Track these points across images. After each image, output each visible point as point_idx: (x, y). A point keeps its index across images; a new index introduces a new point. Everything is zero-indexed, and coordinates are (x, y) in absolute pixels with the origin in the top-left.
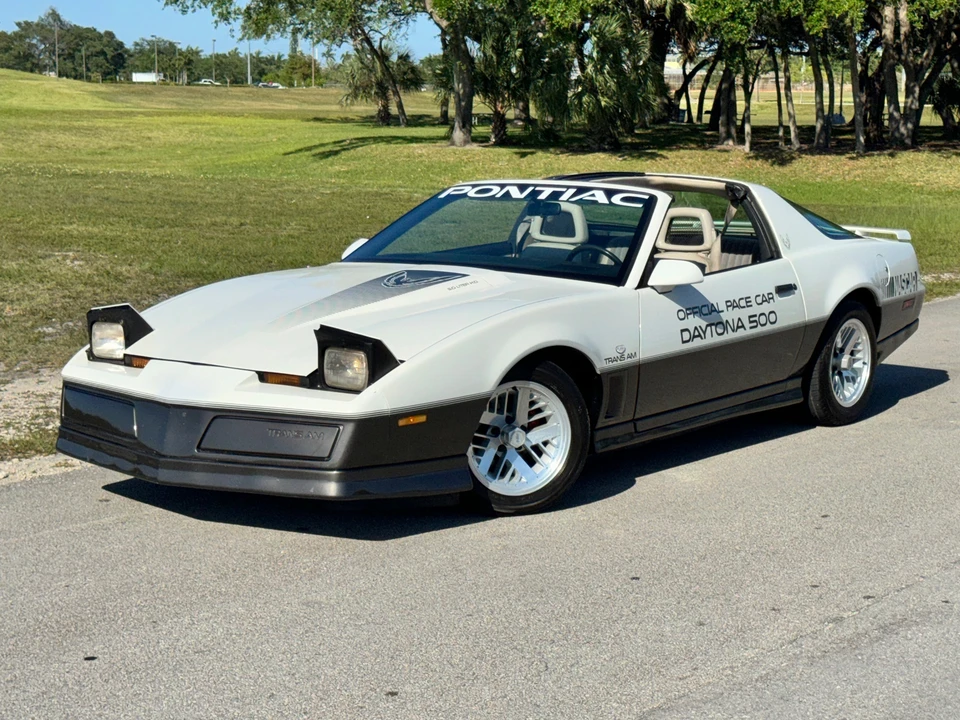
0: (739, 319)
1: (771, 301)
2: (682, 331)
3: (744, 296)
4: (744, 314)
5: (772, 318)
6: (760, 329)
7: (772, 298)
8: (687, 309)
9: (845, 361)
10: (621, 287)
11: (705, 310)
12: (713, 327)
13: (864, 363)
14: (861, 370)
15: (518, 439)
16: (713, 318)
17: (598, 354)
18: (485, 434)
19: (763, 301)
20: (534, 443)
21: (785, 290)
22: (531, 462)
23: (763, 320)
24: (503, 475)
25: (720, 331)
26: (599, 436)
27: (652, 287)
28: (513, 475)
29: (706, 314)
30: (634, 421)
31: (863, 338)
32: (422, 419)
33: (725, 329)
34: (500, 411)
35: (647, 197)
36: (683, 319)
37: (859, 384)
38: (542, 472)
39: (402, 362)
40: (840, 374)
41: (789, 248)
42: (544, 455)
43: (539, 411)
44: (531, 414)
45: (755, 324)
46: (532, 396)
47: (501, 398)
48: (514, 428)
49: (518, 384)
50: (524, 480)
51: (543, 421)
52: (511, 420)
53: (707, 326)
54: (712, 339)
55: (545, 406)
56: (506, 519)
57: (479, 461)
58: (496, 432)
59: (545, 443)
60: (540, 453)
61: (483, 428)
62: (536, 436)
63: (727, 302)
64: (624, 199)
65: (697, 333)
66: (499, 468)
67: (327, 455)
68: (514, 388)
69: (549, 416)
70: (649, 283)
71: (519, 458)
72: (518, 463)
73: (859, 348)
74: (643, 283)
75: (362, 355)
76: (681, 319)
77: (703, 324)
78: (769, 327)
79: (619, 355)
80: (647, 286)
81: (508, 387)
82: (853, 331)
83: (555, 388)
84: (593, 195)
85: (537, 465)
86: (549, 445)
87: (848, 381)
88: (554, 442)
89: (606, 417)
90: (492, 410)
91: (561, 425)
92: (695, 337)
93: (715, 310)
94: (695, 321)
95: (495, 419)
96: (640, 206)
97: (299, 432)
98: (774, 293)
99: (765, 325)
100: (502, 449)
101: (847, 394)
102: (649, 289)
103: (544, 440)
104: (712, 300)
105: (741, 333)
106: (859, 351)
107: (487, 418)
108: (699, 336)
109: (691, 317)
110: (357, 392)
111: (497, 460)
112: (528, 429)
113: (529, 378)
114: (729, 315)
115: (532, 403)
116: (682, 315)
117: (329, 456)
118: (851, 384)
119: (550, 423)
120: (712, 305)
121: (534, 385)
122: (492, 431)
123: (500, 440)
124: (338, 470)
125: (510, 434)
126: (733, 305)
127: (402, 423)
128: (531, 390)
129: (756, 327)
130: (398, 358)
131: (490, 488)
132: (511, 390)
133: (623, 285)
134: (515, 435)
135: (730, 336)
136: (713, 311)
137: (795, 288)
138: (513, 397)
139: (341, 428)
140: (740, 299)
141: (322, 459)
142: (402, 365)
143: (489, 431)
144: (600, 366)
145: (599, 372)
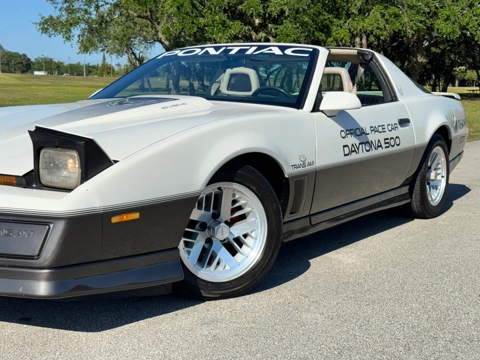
0: (379, 141)
1: (397, 129)
2: (344, 146)
3: (381, 125)
4: (381, 137)
6: (391, 149)
8: (347, 130)
9: (432, 175)
10: (300, 110)
11: (358, 132)
12: (363, 145)
13: (442, 177)
14: (440, 181)
15: (223, 232)
16: (363, 137)
17: (286, 161)
18: (194, 229)
19: (392, 129)
20: (236, 236)
21: (404, 122)
22: (233, 252)
23: (392, 142)
24: (210, 264)
25: (368, 148)
26: (285, 229)
27: (322, 111)
28: (218, 264)
29: (358, 135)
30: (309, 216)
31: (442, 159)
32: (136, 216)
33: (371, 147)
34: (207, 208)
35: (311, 50)
36: (344, 138)
37: (439, 190)
38: (243, 261)
39: (116, 162)
40: (429, 184)
41: (402, 95)
42: (244, 246)
43: (240, 208)
44: (233, 211)
45: (387, 145)
46: (234, 195)
47: (208, 197)
48: (220, 223)
49: (222, 185)
50: (227, 268)
51: (243, 217)
52: (216, 216)
53: (360, 144)
54: (362, 154)
55: (246, 204)
56: (213, 303)
57: (189, 253)
58: (204, 226)
59: (245, 236)
60: (241, 244)
61: (192, 224)
62: (237, 230)
63: (371, 127)
64: (293, 52)
65: (353, 149)
66: (206, 258)
67: (36, 253)
68: (219, 188)
69: (249, 213)
70: (321, 108)
71: (223, 249)
72: (223, 253)
73: (439, 166)
74: (316, 108)
75: (75, 154)
76: (343, 138)
77: (357, 142)
78: (396, 148)
79: (302, 163)
80: (319, 111)
81: (213, 189)
82: (437, 154)
83: (254, 188)
84: (271, 50)
85: (238, 254)
86: (248, 238)
87: (433, 188)
88: (253, 234)
89: (291, 213)
90: (200, 208)
91: (259, 220)
92: (352, 151)
93: (364, 133)
94: (352, 140)
95: (202, 216)
96: (307, 55)
97: (10, 231)
98: (398, 123)
100: (209, 241)
101: (434, 197)
102: (320, 113)
103: (244, 233)
104: (362, 126)
105: (380, 151)
106: (439, 169)
107: (196, 214)
108: (355, 151)
109: (349, 136)
110: (69, 190)
111: (204, 251)
112: (230, 223)
113: (232, 180)
114: (372, 137)
115: (234, 202)
116: (343, 134)
117: (39, 255)
118: (435, 190)
119: (250, 219)
120: (362, 128)
121: (236, 186)
122: (200, 226)
123: (207, 234)
124: (48, 268)
125: (216, 228)
126: (374, 130)
127: (115, 220)
128: (234, 190)
129: (388, 147)
130: (112, 157)
131: (199, 276)
132: (217, 190)
133: (302, 108)
134: (220, 230)
135: (374, 153)
136: (362, 133)
137: (409, 122)
138: (218, 197)
139: (51, 226)
141: (31, 257)
142: (115, 165)
143: (197, 226)
144: (288, 171)
145: (287, 176)
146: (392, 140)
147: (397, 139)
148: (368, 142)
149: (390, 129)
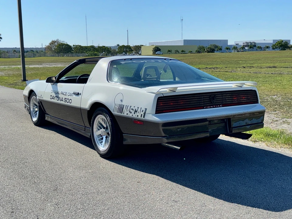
2: (51, 96)
3: (66, 92)
4: (64, 97)
5: (70, 102)
6: (66, 103)
7: (72, 95)
23: (68, 101)
25: (58, 99)
45: (65, 101)
53: (56, 97)
77: (55, 96)
99: (68, 102)
116: (52, 92)
135: (59, 102)
140: (65, 92)
146: (68, 100)
147: (70, 101)
148: (58, 97)
149: (69, 95)
